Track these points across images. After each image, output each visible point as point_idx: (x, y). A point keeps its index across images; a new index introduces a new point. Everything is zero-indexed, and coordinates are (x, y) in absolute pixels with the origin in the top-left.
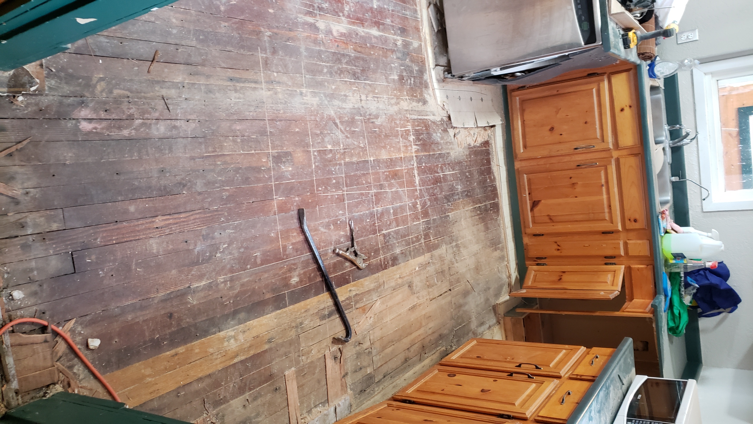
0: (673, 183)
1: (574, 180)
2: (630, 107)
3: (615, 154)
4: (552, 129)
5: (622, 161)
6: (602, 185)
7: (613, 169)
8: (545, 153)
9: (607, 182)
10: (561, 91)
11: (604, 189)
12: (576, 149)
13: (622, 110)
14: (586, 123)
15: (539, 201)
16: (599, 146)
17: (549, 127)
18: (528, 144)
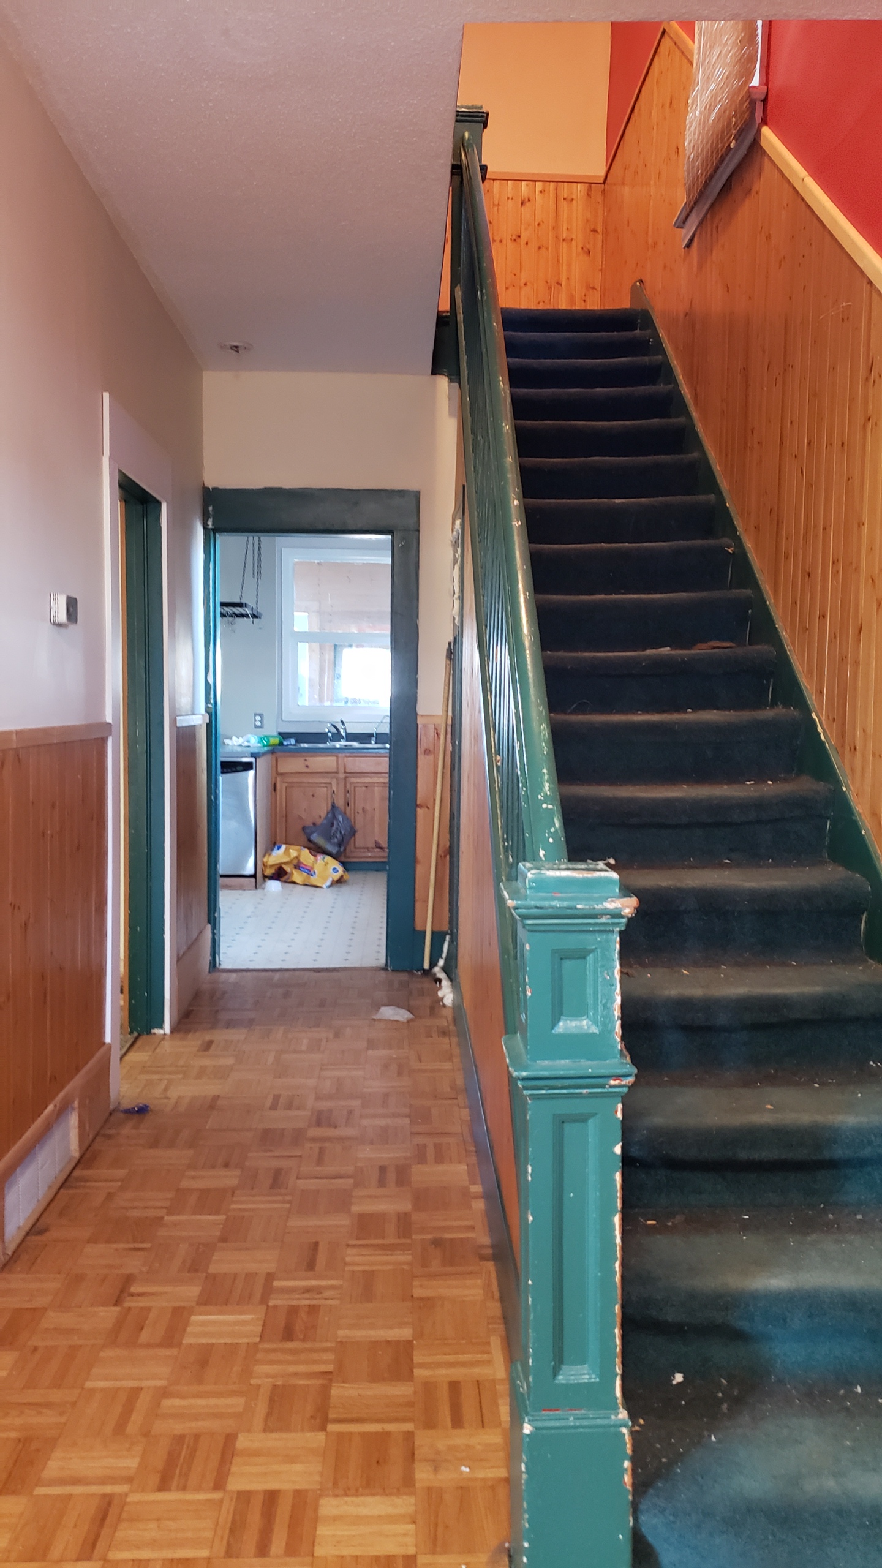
2: (305, 760)
3: (342, 775)
15: (376, 842)
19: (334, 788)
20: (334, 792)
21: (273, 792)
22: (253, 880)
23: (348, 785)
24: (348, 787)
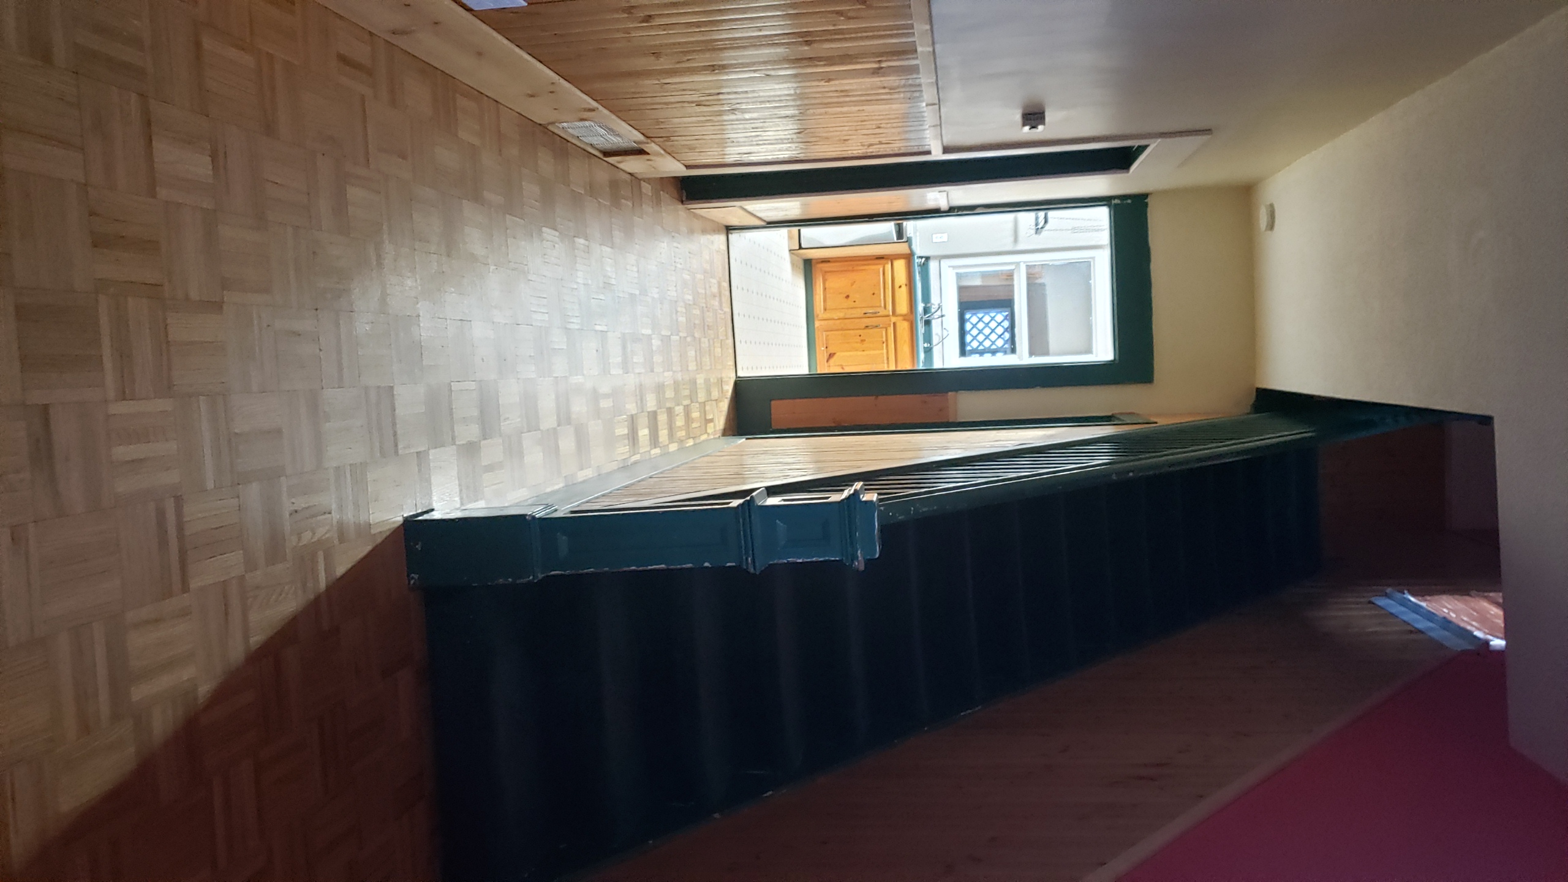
0: (924, 347)
1: (862, 338)
2: (906, 285)
3: (893, 319)
4: (848, 297)
5: (898, 325)
6: (883, 343)
7: (891, 330)
8: (841, 315)
9: (887, 340)
10: (855, 268)
11: (885, 345)
12: (865, 313)
13: (900, 287)
14: (874, 294)
15: (834, 354)
16: (882, 312)
17: (845, 295)
18: (828, 308)
21: (875, 257)
22: (798, 248)
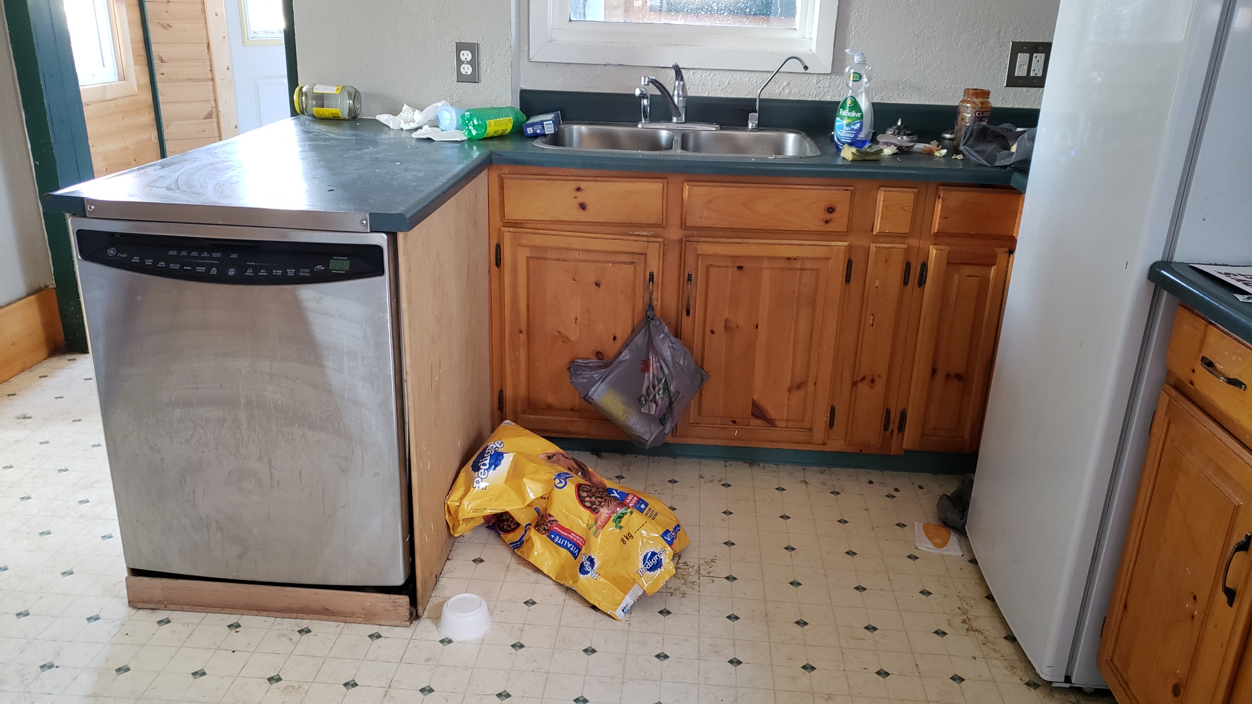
0: (760, 126)
1: (719, 328)
2: (579, 188)
14: (598, 285)
15: (755, 405)
19: (654, 266)
20: (651, 279)
21: (492, 272)
23: (690, 261)
24: (690, 268)
